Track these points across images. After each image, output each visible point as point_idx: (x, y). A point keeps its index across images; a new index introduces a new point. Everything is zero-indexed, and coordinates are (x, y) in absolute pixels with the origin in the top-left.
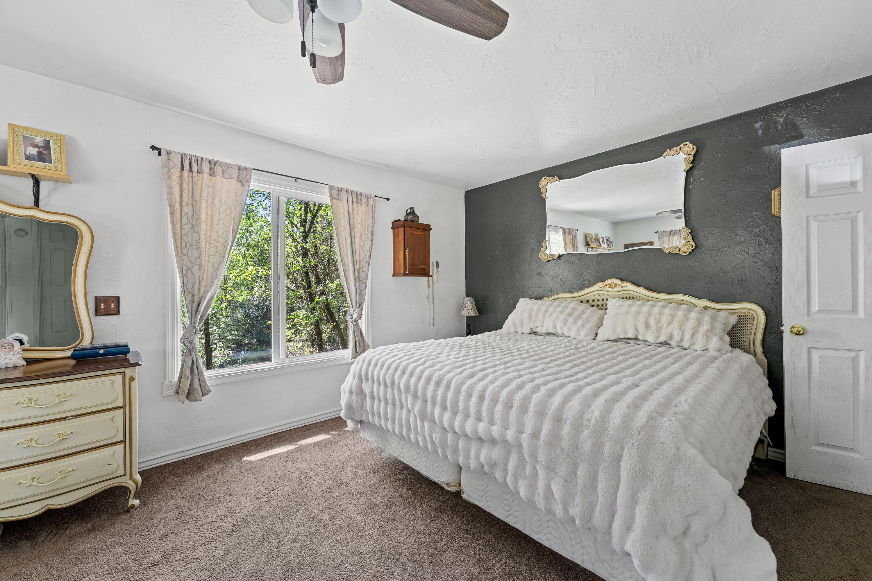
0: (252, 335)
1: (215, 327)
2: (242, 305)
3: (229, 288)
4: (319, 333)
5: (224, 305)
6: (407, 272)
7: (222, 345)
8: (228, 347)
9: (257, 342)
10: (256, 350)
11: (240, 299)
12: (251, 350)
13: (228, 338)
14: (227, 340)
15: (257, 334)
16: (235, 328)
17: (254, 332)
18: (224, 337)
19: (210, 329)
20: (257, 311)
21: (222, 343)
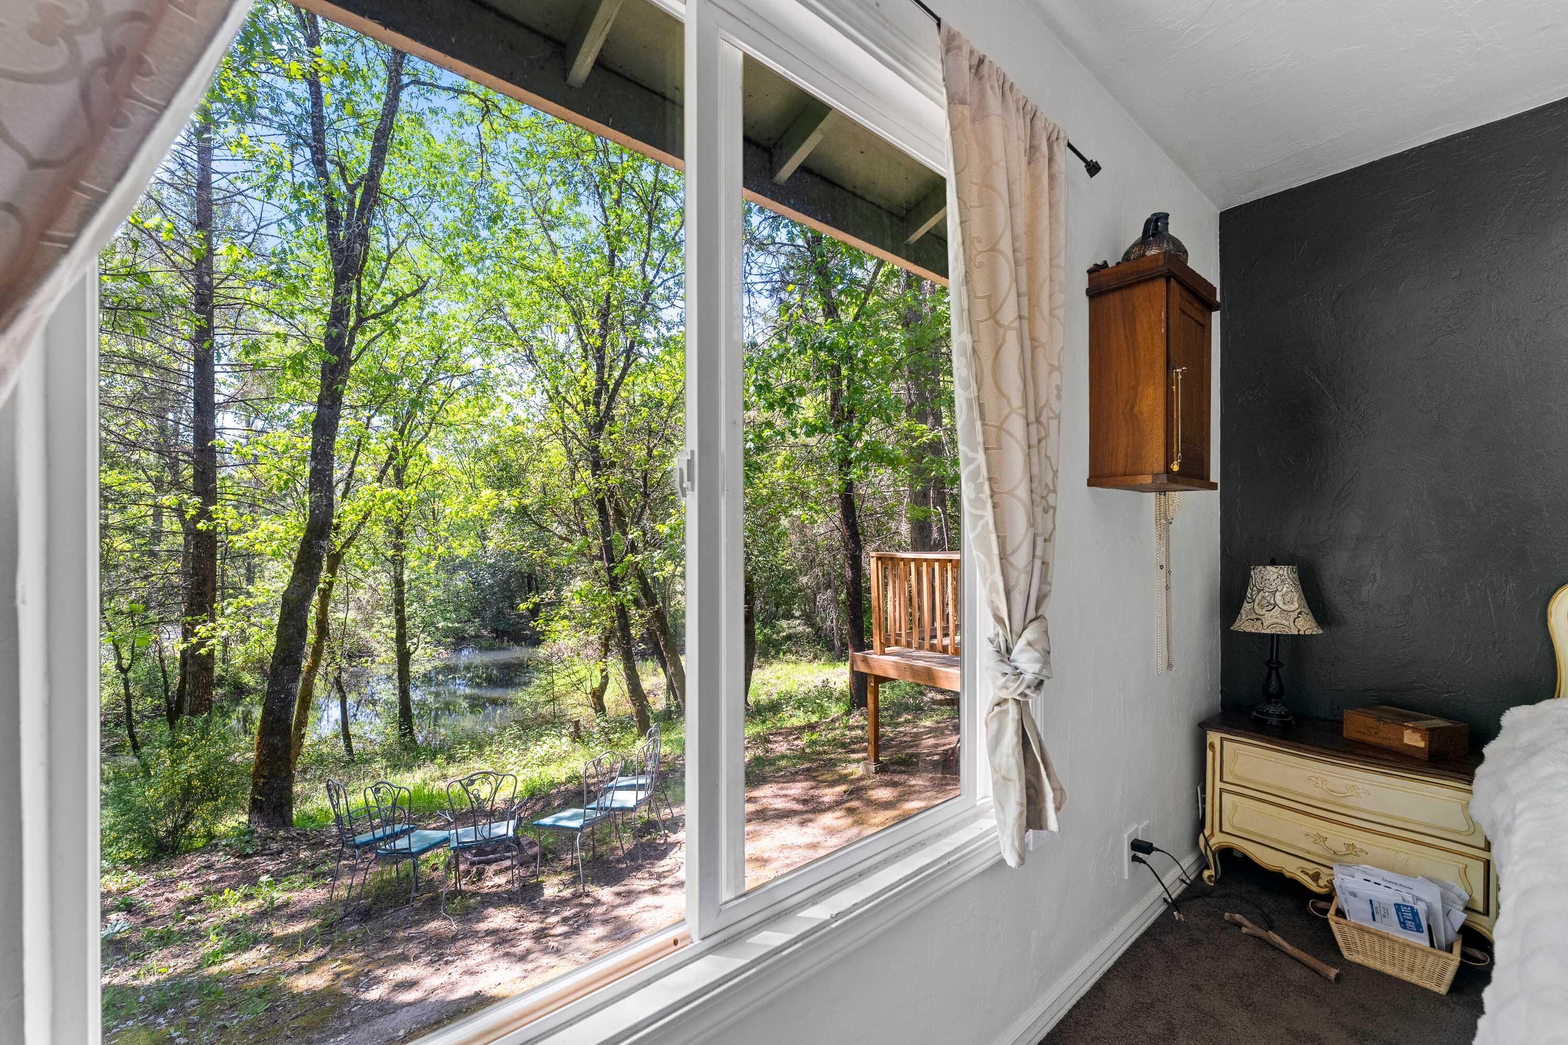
0: (483, 619)
1: (415, 605)
2: (465, 565)
3: (442, 533)
4: (625, 626)
5: (433, 564)
6: (1175, 468)
7: (429, 639)
8: (439, 643)
9: (492, 632)
10: (490, 648)
11: (463, 553)
12: (481, 649)
13: (440, 625)
14: (437, 628)
15: (491, 619)
16: (451, 608)
17: (488, 614)
18: (433, 624)
19: (406, 610)
20: (493, 575)
21: (429, 635)
